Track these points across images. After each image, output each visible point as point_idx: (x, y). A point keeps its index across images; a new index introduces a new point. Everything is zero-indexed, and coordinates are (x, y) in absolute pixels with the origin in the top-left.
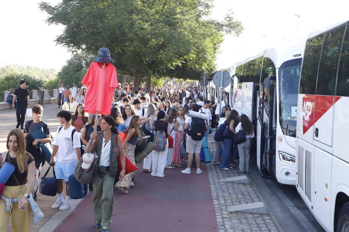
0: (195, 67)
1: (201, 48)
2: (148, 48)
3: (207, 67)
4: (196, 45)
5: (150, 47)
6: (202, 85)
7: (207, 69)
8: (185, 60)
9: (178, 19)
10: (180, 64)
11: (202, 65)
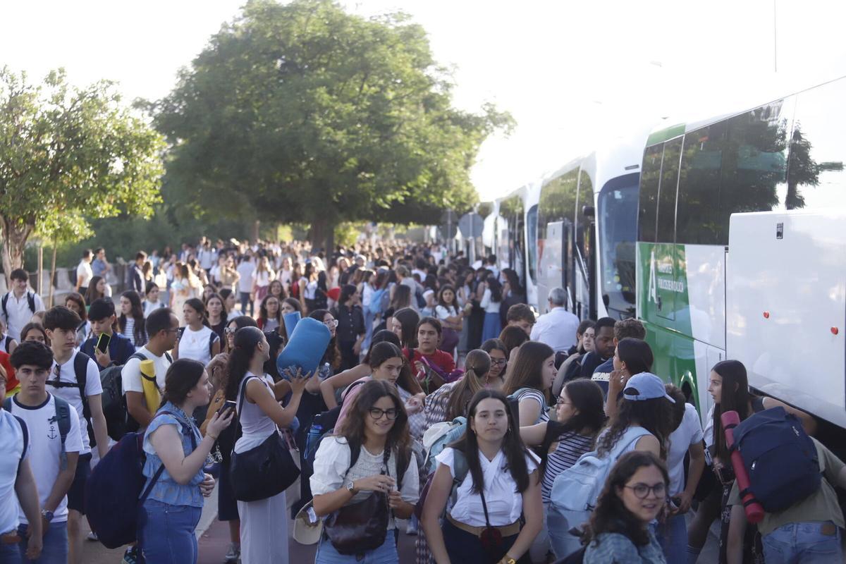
0: (429, 200)
1: (438, 169)
2: (341, 173)
3: (452, 200)
4: (429, 165)
5: (346, 172)
6: (445, 236)
7: (452, 203)
8: (410, 189)
9: (394, 117)
10: (401, 199)
11: (441, 195)
